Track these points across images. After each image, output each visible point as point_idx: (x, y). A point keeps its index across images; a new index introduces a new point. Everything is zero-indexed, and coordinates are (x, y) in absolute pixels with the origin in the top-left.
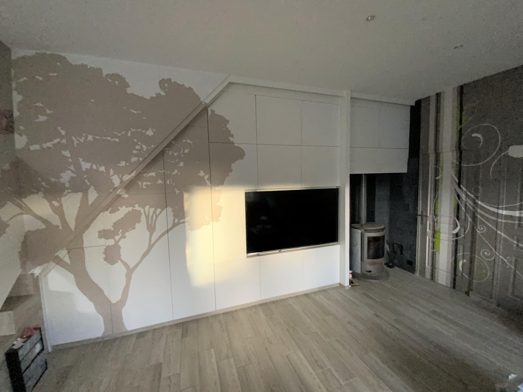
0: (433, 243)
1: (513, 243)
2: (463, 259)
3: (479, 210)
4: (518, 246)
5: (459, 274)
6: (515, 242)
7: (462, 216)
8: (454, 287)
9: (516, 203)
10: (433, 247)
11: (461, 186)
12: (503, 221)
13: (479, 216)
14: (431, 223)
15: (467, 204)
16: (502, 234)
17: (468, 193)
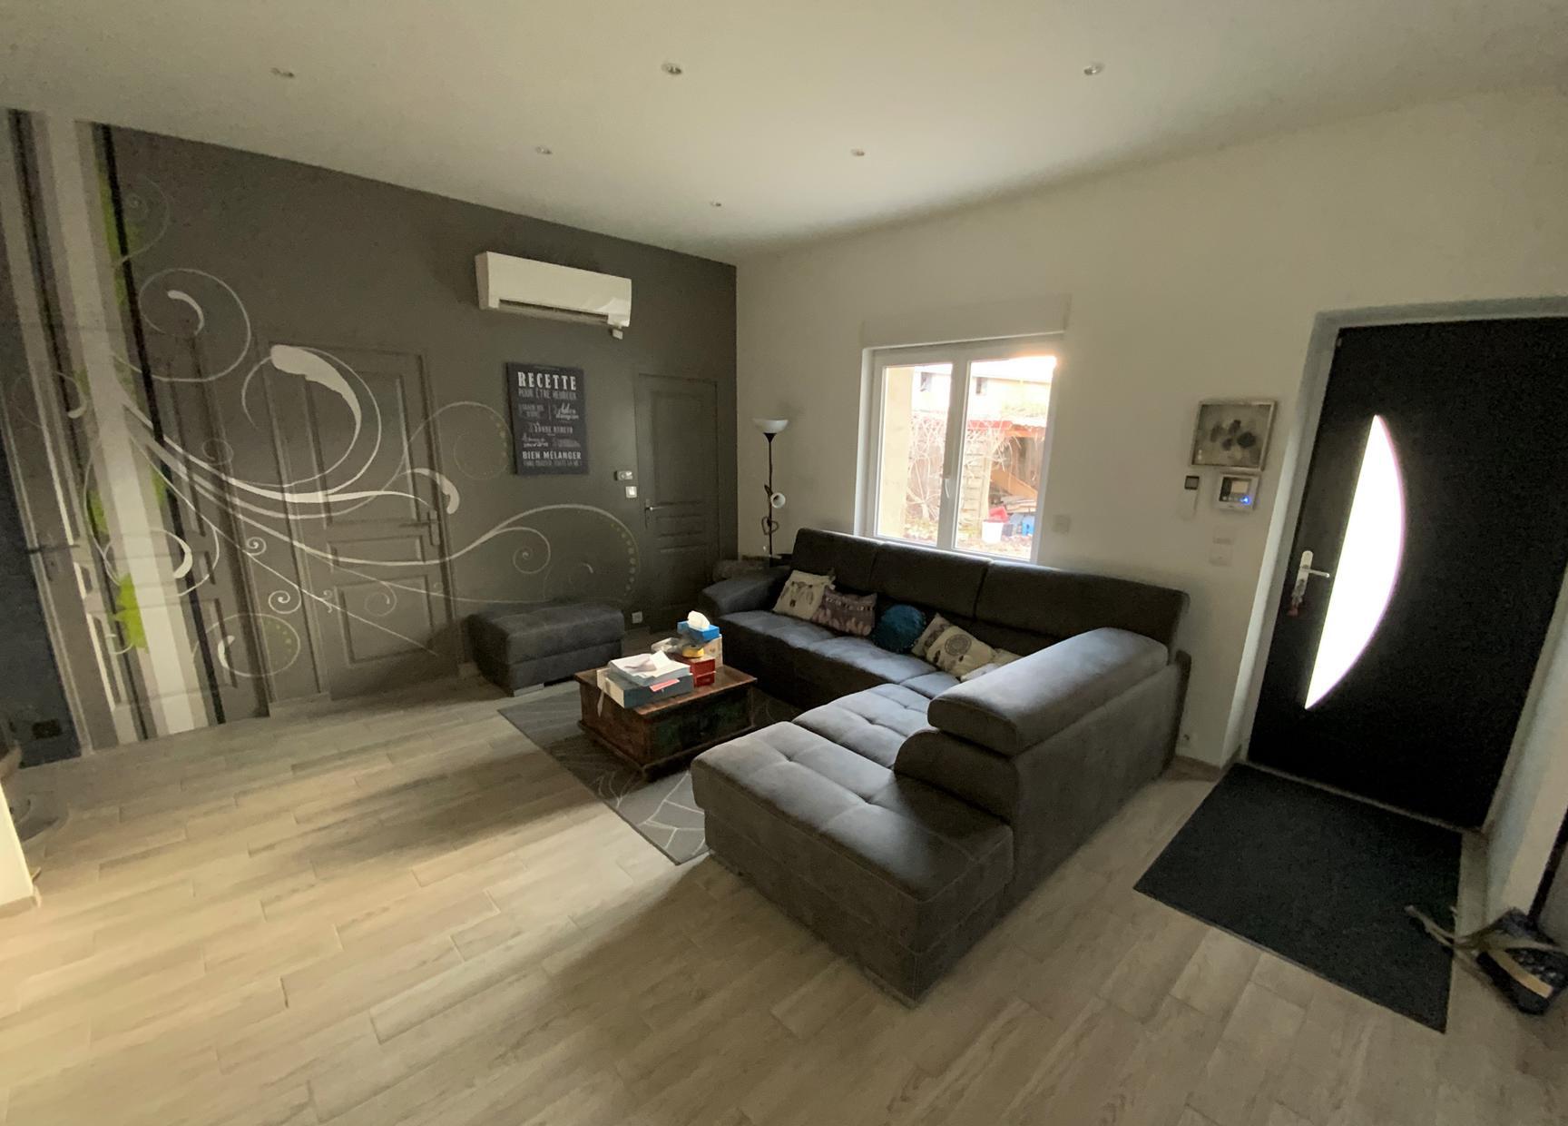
0: (118, 628)
2: (224, 635)
3: (237, 501)
4: (336, 563)
5: (224, 678)
6: (330, 557)
7: (191, 524)
8: (221, 719)
10: (121, 641)
11: (166, 439)
12: (299, 517)
13: (240, 516)
14: (91, 567)
15: (198, 488)
16: (303, 546)
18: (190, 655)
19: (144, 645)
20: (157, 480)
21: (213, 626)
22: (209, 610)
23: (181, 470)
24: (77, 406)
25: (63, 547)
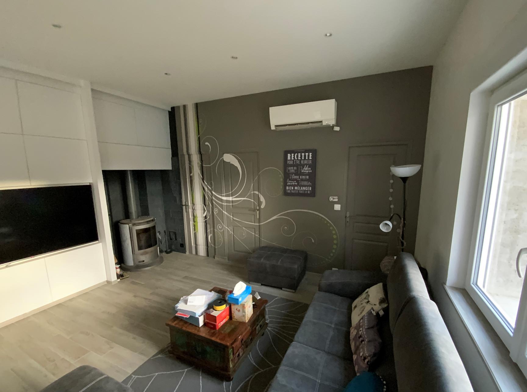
0: (194, 226)
1: (231, 217)
2: (210, 234)
3: (214, 198)
4: (233, 219)
5: (209, 245)
6: (232, 217)
7: (207, 204)
8: (208, 256)
9: (230, 192)
10: (195, 230)
11: (204, 181)
12: (225, 204)
13: (214, 202)
14: (192, 210)
15: (209, 194)
16: (226, 213)
17: (208, 186)
18: (205, 236)
19: (198, 232)
20: (202, 191)
21: (209, 231)
22: (208, 226)
23: (206, 189)
24: (192, 173)
25: (188, 205)
